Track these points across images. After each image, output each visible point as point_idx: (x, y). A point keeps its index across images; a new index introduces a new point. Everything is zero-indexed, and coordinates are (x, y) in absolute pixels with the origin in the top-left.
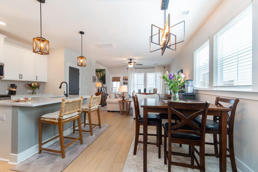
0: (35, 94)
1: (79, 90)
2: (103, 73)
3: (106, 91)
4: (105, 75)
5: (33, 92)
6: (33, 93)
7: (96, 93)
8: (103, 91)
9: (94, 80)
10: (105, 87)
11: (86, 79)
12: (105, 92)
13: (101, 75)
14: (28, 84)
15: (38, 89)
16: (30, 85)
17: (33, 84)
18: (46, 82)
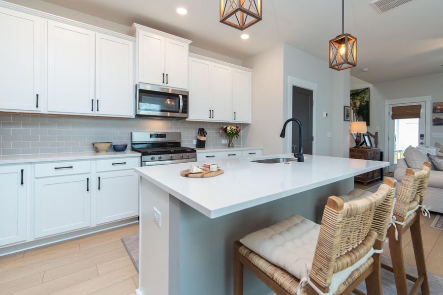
0: (233, 147)
1: (312, 140)
2: (363, 98)
3: (376, 144)
4: (368, 103)
5: (230, 143)
6: (229, 146)
7: (350, 149)
8: (369, 144)
9: (347, 117)
10: (374, 134)
11: (327, 114)
12: (374, 145)
13: (358, 104)
14: (222, 128)
15: (237, 137)
16: (225, 130)
17: (228, 128)
18: (250, 124)
